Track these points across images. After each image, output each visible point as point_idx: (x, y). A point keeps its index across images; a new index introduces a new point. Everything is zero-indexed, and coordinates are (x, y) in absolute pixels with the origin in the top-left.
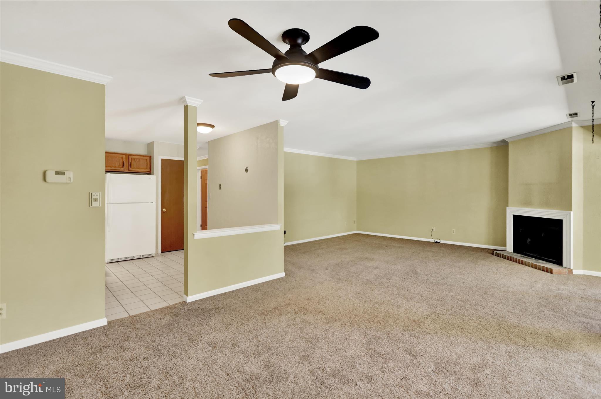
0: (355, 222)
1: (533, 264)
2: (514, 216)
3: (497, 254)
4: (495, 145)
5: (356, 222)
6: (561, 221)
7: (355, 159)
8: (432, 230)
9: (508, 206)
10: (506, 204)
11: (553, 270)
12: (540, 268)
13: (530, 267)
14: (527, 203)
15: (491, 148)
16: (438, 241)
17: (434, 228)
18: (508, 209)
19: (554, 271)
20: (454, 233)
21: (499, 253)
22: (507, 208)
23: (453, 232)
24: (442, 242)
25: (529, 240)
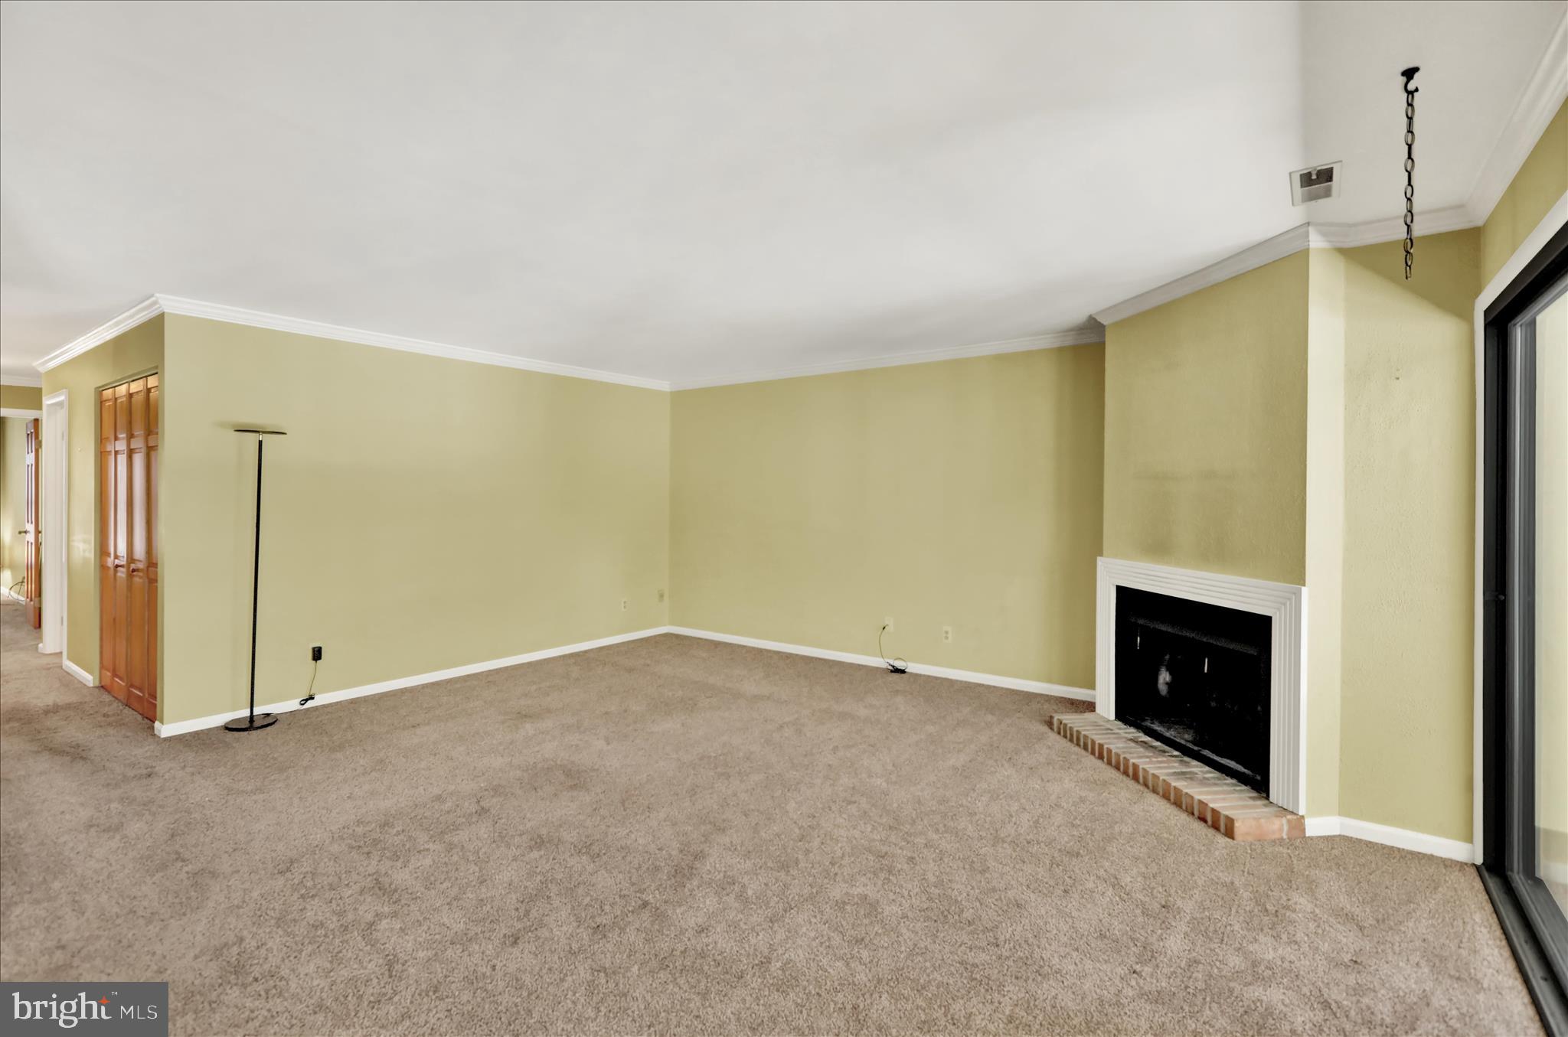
0: (662, 596)
1: (1169, 785)
2: (1120, 590)
3: (1062, 727)
4: (1069, 341)
5: (666, 597)
6: (1266, 621)
7: (665, 386)
8: (884, 628)
9: (1101, 555)
10: (1097, 549)
11: (1237, 824)
12: (1193, 808)
13: (1158, 794)
14: (1159, 548)
15: (1060, 350)
16: (899, 664)
17: (890, 621)
18: (1101, 562)
19: (1239, 827)
20: (947, 638)
21: (1069, 725)
22: (1099, 558)
23: (944, 635)
24: (912, 667)
25: (1164, 677)
